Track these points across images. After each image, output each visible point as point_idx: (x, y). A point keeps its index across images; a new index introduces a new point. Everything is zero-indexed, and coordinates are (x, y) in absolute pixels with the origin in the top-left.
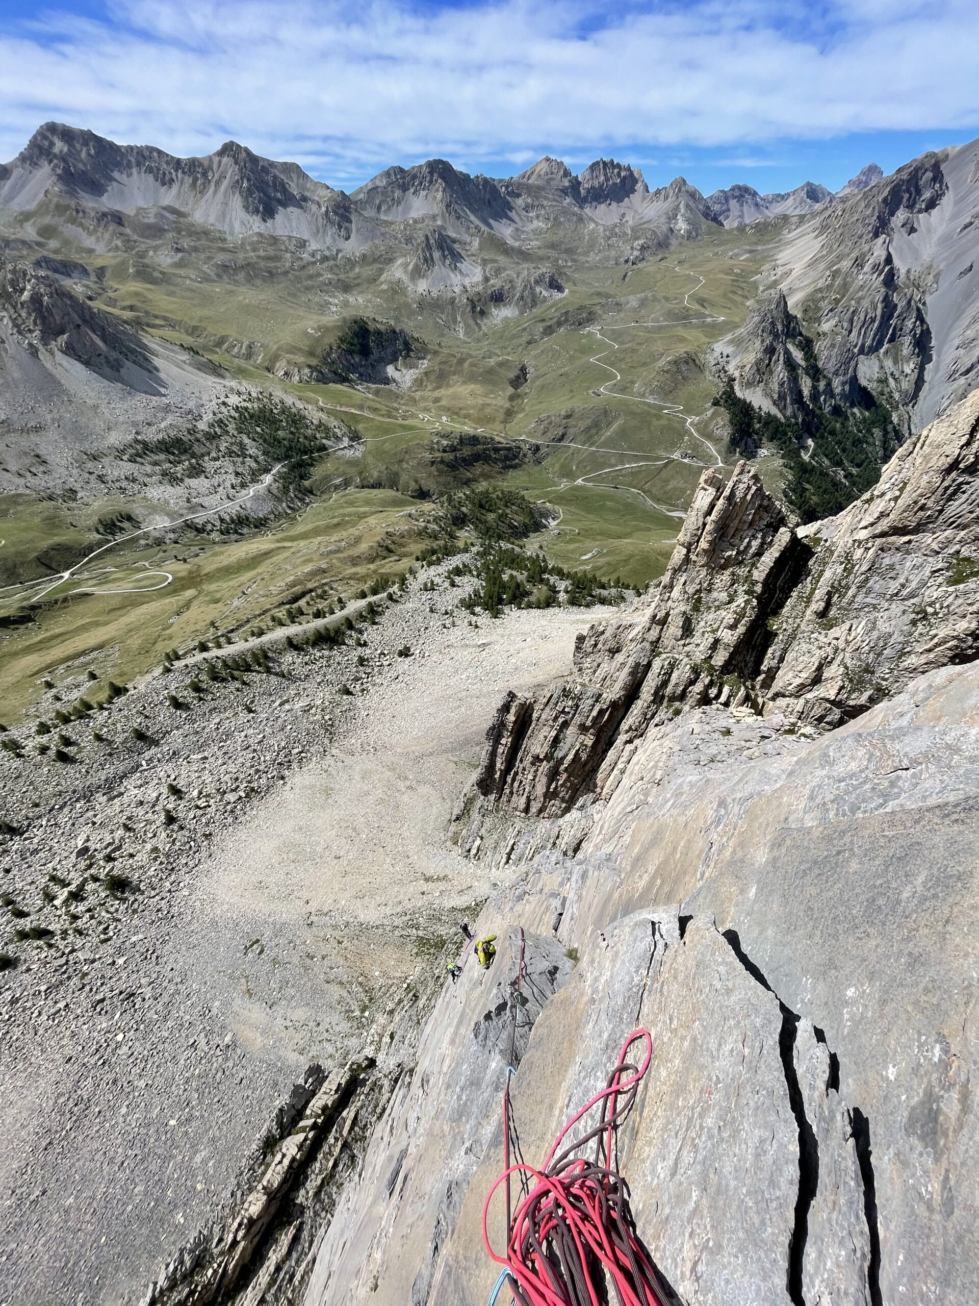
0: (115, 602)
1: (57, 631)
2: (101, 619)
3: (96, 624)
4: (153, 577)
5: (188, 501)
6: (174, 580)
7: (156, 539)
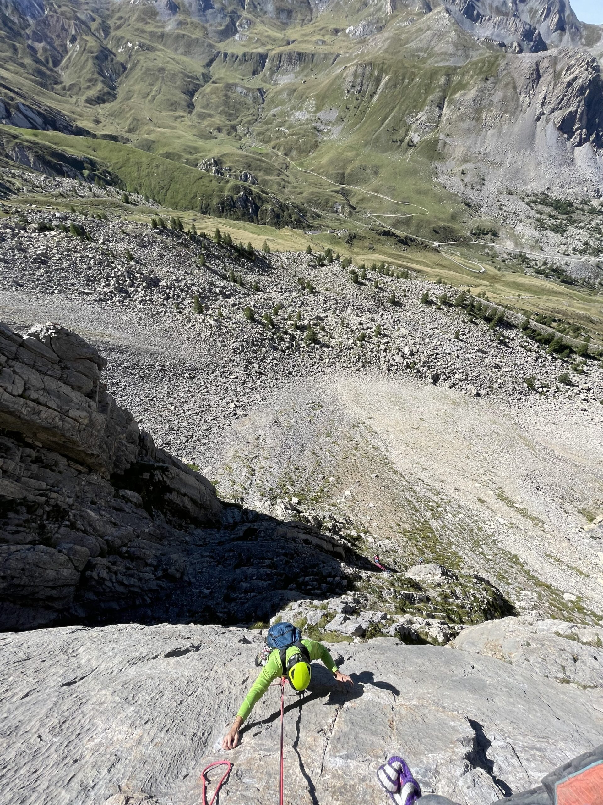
0: (444, 263)
1: (409, 256)
2: (431, 264)
3: (427, 265)
4: (474, 265)
5: (537, 242)
6: (484, 272)
7: (495, 253)
